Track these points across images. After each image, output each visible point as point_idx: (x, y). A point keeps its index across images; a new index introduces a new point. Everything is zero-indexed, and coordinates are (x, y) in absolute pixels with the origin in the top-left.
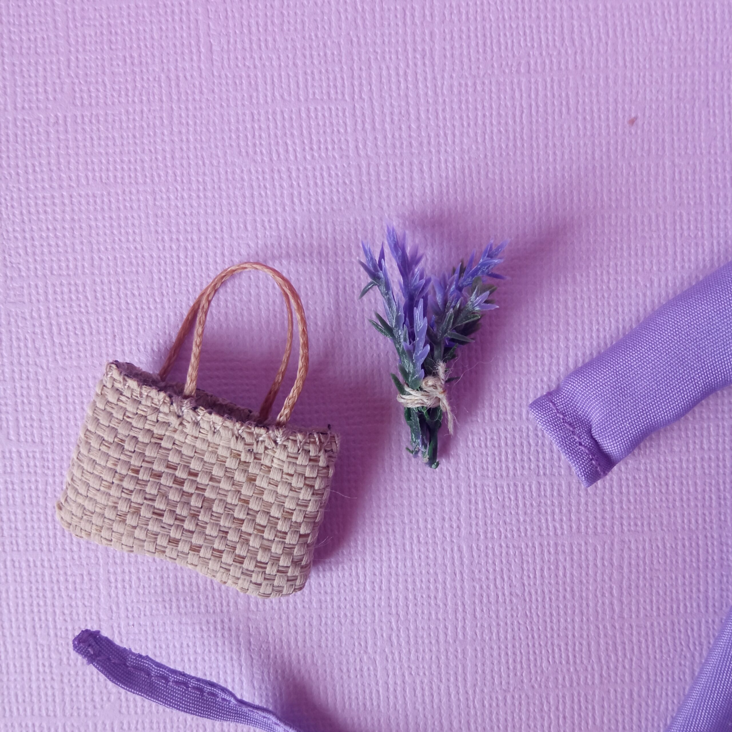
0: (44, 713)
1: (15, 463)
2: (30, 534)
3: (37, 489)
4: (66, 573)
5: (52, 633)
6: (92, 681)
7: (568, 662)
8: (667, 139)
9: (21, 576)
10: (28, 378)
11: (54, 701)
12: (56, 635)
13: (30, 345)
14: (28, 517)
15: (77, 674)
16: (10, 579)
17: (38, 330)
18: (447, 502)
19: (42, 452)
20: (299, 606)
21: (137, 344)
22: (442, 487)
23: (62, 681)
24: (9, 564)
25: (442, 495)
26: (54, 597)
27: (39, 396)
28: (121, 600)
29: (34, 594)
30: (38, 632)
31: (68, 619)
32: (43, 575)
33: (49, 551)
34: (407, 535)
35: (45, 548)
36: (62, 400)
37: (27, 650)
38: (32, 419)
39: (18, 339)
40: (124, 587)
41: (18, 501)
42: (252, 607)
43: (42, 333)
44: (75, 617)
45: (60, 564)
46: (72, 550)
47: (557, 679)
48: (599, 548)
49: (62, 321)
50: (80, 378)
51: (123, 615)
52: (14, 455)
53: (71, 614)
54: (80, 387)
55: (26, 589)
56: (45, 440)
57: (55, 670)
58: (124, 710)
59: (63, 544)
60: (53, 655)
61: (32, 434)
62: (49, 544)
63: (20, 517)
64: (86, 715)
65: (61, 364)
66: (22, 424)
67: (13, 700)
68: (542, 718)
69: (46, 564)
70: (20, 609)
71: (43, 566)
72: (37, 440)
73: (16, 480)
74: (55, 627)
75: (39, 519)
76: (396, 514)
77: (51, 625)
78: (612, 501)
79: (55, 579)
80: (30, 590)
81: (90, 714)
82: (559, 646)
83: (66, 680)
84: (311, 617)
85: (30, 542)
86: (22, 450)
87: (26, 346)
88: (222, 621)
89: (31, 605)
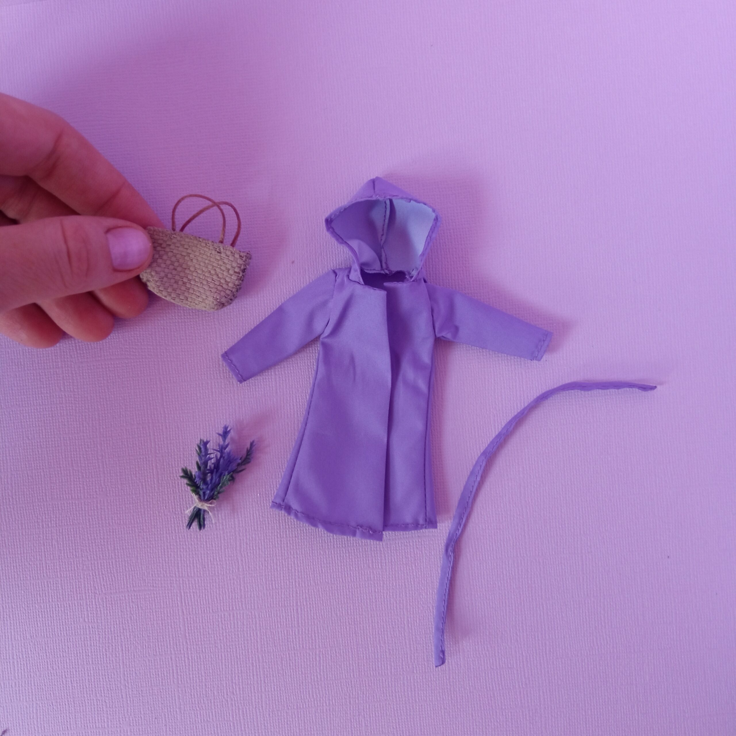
0: (76, 497)
1: (64, 399)
2: (70, 426)
3: (72, 409)
4: (84, 441)
5: (79, 465)
6: (96, 483)
7: (280, 468)
8: (307, 268)
9: (67, 443)
10: (68, 366)
11: (80, 492)
12: (81, 466)
13: (68, 354)
14: (69, 420)
15: (89, 481)
16: (62, 444)
17: (71, 348)
18: (231, 408)
19: (74, 395)
20: (176, 450)
21: (110, 352)
22: (228, 402)
23: (84, 484)
24: (62, 439)
25: (229, 405)
26: (80, 451)
27: (72, 374)
28: (106, 451)
29: (72, 450)
30: (74, 465)
31: (86, 459)
32: (75, 442)
33: (78, 433)
34: (216, 421)
35: (76, 432)
36: (81, 374)
37: (70, 473)
38: (70, 382)
39: (64, 352)
40: (107, 446)
41: (65, 414)
42: (157, 451)
43: (73, 349)
44: (88, 458)
45: (82, 438)
46: (86, 432)
47: (276, 475)
48: (289, 423)
49: (80, 344)
50: (88, 366)
51: (107, 457)
52: (63, 396)
53: (87, 457)
54: (88, 369)
55: (69, 448)
56: (75, 390)
57: (81, 480)
58: (108, 495)
59: (83, 430)
60: (80, 474)
61: (70, 388)
62: (77, 430)
63: (66, 420)
64: (93, 497)
65: (80, 360)
66: (66, 384)
67: (64, 493)
68: (271, 490)
69: (77, 438)
70: (67, 456)
71: (75, 439)
72: (72, 390)
73: (64, 406)
74: (81, 463)
75: (73, 421)
76: (212, 413)
77: (79, 462)
78: (293, 405)
79: (80, 444)
80: (71, 449)
81: (95, 496)
82: (276, 462)
83: (85, 484)
84: (180, 454)
85: (70, 429)
86: (66, 394)
87: (67, 354)
88: (146, 458)
89: (71, 454)
